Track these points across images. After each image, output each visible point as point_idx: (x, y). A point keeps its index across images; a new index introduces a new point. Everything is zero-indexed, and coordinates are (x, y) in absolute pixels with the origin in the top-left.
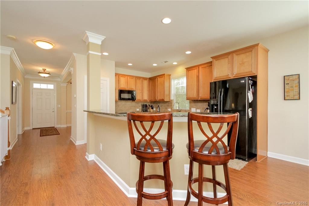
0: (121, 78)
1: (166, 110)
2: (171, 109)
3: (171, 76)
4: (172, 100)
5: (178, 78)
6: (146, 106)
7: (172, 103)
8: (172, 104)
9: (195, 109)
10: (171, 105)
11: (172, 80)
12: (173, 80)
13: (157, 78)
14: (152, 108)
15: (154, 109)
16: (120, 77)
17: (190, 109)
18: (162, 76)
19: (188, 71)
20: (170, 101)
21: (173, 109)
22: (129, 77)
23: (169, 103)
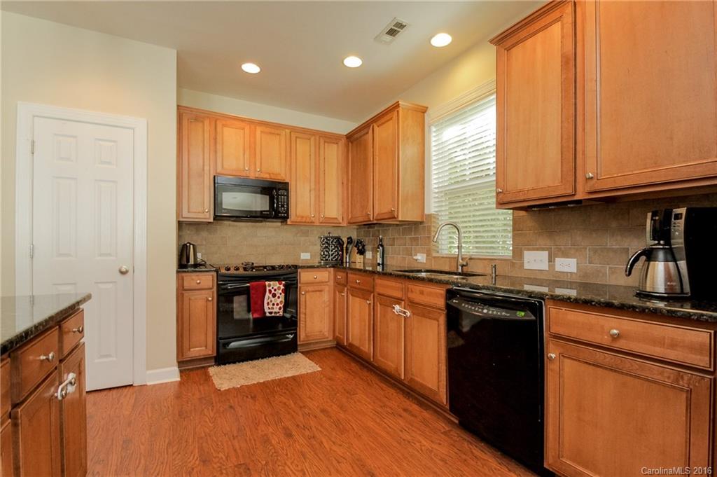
0: (225, 129)
1: (407, 257)
2: (428, 254)
3: (426, 114)
4: (430, 216)
5: (460, 112)
6: (339, 241)
7: (429, 228)
8: (429, 231)
9: (546, 253)
10: (429, 237)
11: (430, 131)
12: (434, 129)
13: (371, 131)
14: (362, 252)
15: (369, 255)
16: (219, 129)
17: (518, 253)
18: (388, 117)
19: (508, 49)
20: (422, 223)
21: (435, 254)
22: (259, 130)
23: (418, 228)
